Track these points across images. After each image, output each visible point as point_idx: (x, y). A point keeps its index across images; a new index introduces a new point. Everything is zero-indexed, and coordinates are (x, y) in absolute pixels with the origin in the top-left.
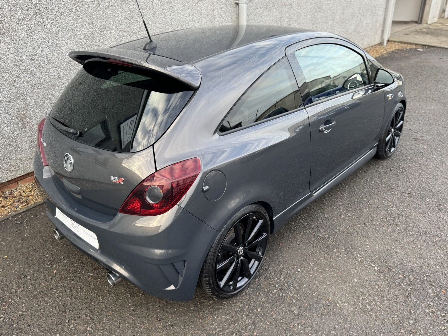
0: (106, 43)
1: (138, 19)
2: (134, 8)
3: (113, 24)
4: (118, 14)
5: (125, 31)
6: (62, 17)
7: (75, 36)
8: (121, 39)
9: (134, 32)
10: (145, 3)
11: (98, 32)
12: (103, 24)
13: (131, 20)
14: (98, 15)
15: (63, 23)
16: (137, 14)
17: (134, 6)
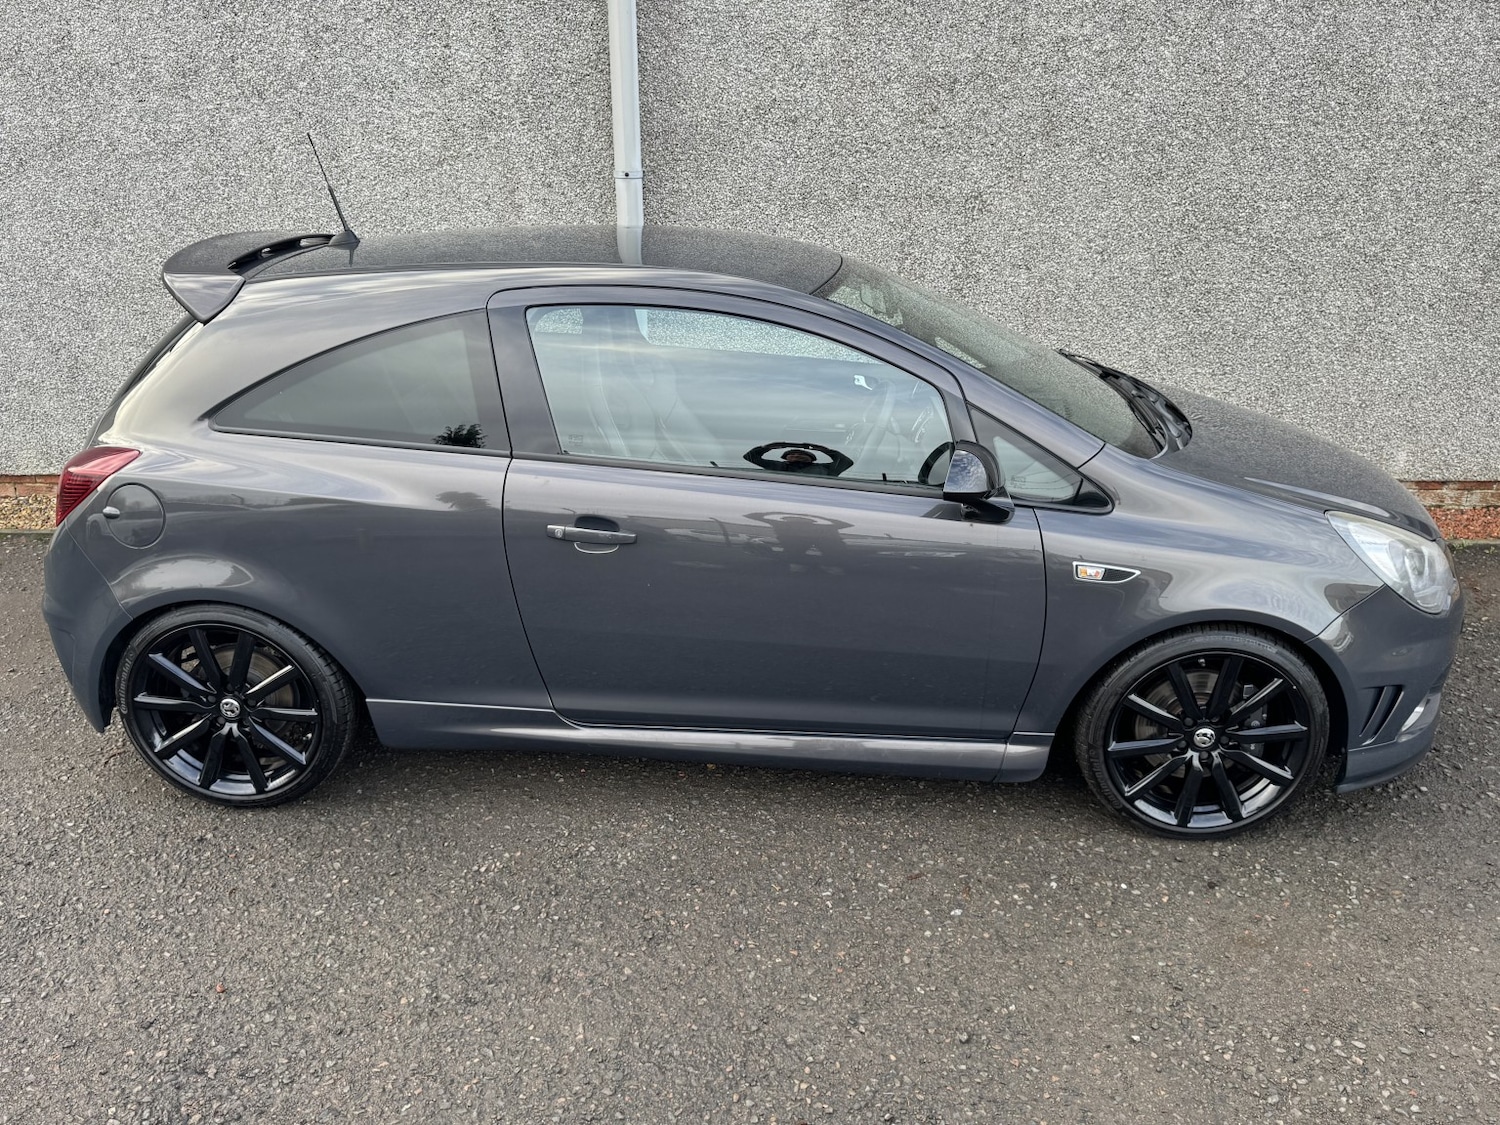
0: (130, 238)
1: (224, 191)
2: (211, 162)
3: (151, 197)
4: (165, 173)
5: (184, 217)
6: (21, 170)
7: (50, 213)
8: (173, 233)
9: (210, 221)
10: (246, 153)
11: (107, 210)
12: (122, 193)
13: (203, 191)
14: (110, 173)
15: (24, 182)
16: (221, 178)
17: (213, 158)
